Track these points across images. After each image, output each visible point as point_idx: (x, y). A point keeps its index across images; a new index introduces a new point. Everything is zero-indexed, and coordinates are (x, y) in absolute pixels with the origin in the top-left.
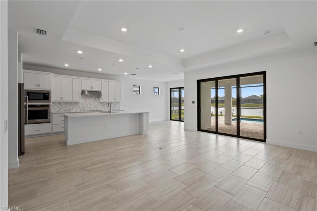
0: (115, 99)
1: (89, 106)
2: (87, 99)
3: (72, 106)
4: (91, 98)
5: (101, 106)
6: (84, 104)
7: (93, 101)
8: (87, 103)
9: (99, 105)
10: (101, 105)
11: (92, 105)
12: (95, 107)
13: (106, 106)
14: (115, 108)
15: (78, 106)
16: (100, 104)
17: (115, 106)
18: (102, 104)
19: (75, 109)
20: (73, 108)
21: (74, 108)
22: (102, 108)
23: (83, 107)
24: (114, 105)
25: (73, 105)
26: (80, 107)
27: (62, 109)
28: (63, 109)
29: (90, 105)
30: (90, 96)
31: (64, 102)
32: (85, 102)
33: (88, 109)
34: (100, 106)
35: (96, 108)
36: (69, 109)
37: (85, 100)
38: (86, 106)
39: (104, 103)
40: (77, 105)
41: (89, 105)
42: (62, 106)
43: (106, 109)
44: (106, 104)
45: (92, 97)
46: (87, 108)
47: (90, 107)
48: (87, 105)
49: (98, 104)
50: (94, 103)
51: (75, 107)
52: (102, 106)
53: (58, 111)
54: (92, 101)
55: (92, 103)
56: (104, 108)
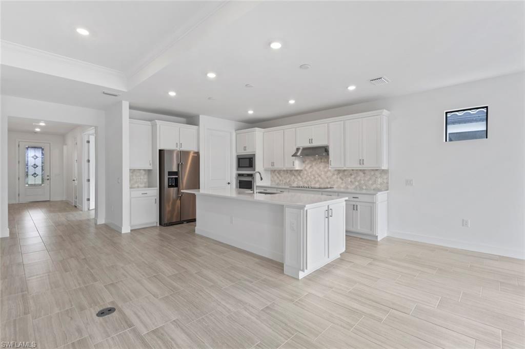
0: (361, 162)
1: (317, 179)
2: (314, 164)
3: (293, 177)
4: (321, 162)
5: (339, 180)
6: (310, 174)
7: (324, 168)
8: (314, 173)
9: (336, 176)
10: (339, 177)
11: (323, 176)
12: (327, 181)
13: (350, 180)
14: (374, 186)
15: (301, 177)
16: (339, 173)
17: (375, 182)
18: (341, 175)
19: (296, 183)
20: (294, 181)
21: (296, 180)
22: (342, 183)
23: (308, 179)
24: (370, 179)
25: (295, 175)
26: (304, 180)
27: (281, 182)
28: (283, 181)
29: (320, 176)
30: (319, 159)
31: (284, 171)
32: (311, 170)
33: (315, 184)
34: (337, 178)
35: (329, 183)
36: (289, 181)
37: (311, 167)
38: (312, 177)
39: (346, 173)
40: (300, 175)
41: (317, 176)
42: (281, 177)
43: (349, 187)
44: (351, 175)
45: (323, 160)
46: (314, 182)
47: (318, 181)
48: (314, 175)
49: (334, 174)
50: (326, 173)
51: (297, 178)
52: (342, 180)
53: (278, 184)
54: (321, 168)
55: (323, 173)
56: (346, 183)
